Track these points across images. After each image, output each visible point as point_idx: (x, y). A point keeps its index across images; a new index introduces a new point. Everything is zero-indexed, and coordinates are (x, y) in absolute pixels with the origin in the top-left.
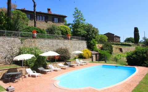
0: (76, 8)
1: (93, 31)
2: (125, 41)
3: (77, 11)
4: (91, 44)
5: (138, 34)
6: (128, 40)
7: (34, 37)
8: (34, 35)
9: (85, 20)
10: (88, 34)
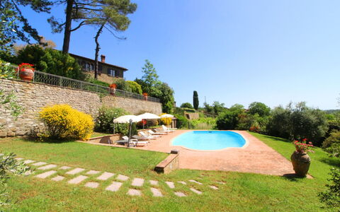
0: (147, 61)
1: (169, 91)
2: (181, 107)
3: (148, 64)
4: (168, 107)
5: (197, 99)
6: (185, 105)
7: (112, 94)
8: (113, 90)
9: (158, 77)
10: (164, 95)
